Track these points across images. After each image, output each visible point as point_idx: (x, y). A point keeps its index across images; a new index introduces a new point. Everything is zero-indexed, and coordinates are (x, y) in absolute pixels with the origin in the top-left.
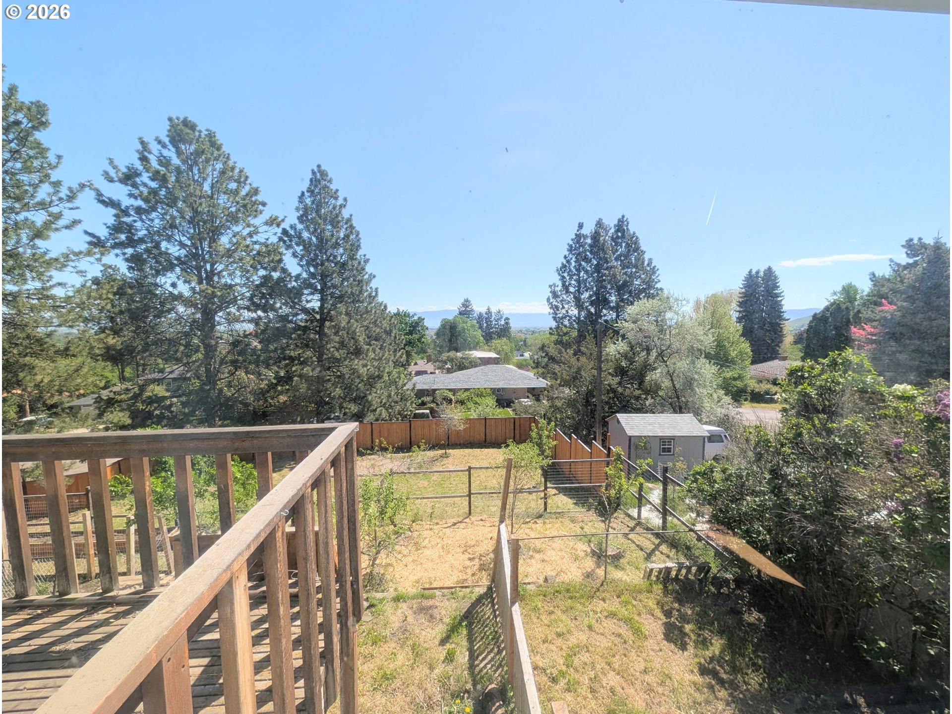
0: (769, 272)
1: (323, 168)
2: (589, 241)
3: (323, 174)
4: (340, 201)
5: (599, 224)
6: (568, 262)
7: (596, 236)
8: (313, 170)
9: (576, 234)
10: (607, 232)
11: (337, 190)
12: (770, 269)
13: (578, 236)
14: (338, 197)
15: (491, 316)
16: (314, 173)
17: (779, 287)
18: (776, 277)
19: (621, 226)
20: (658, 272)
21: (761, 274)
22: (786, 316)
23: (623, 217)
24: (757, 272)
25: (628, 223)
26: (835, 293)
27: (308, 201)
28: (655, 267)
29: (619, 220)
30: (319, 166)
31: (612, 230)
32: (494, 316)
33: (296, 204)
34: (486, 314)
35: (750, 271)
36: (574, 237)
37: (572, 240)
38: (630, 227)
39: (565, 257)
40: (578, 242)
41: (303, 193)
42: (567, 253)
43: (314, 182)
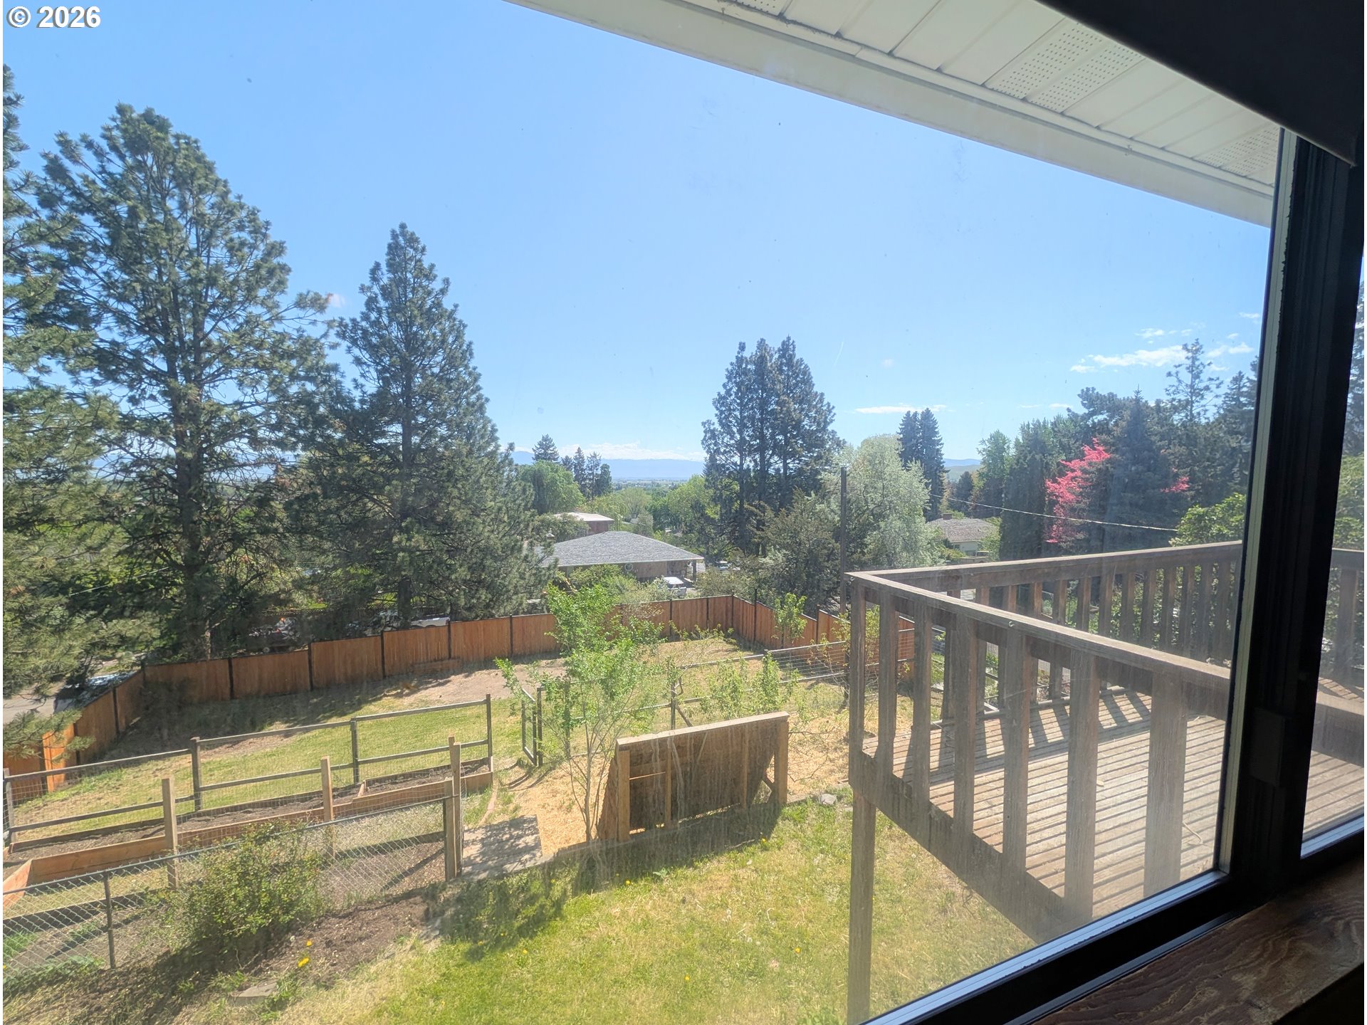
0: (927, 415)
1: (410, 229)
2: (751, 367)
3: (412, 240)
4: (436, 285)
5: (762, 344)
6: (728, 392)
7: (761, 361)
8: (393, 232)
9: (737, 357)
10: (771, 356)
11: (432, 266)
12: (928, 411)
13: (740, 360)
14: (435, 277)
15: (583, 461)
16: (394, 236)
17: (937, 433)
18: (935, 422)
19: (787, 349)
20: (834, 411)
21: (919, 417)
22: (946, 466)
23: (789, 338)
24: (916, 414)
25: (794, 347)
26: (983, 442)
27: (385, 278)
28: (829, 404)
29: (784, 343)
30: (403, 226)
31: (776, 356)
32: (586, 463)
33: (367, 283)
34: (576, 459)
35: (909, 413)
36: (734, 361)
37: (732, 364)
38: (796, 352)
39: (724, 386)
40: (740, 366)
41: (377, 266)
42: (726, 380)
43: (393, 249)
